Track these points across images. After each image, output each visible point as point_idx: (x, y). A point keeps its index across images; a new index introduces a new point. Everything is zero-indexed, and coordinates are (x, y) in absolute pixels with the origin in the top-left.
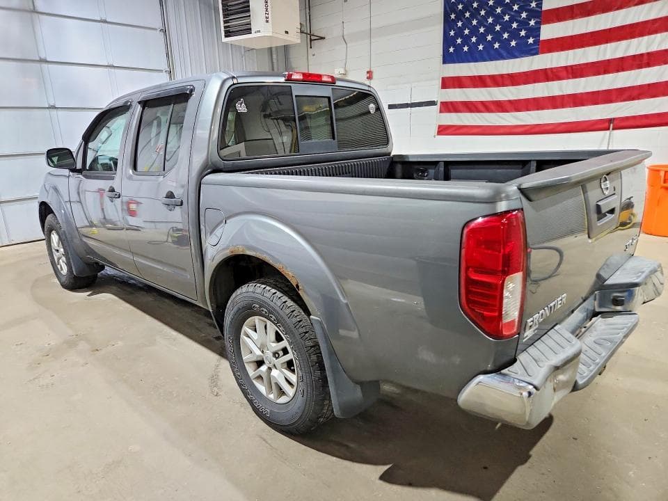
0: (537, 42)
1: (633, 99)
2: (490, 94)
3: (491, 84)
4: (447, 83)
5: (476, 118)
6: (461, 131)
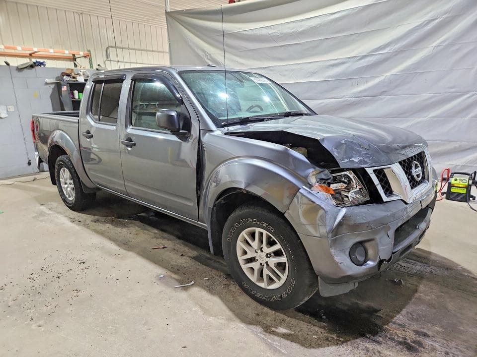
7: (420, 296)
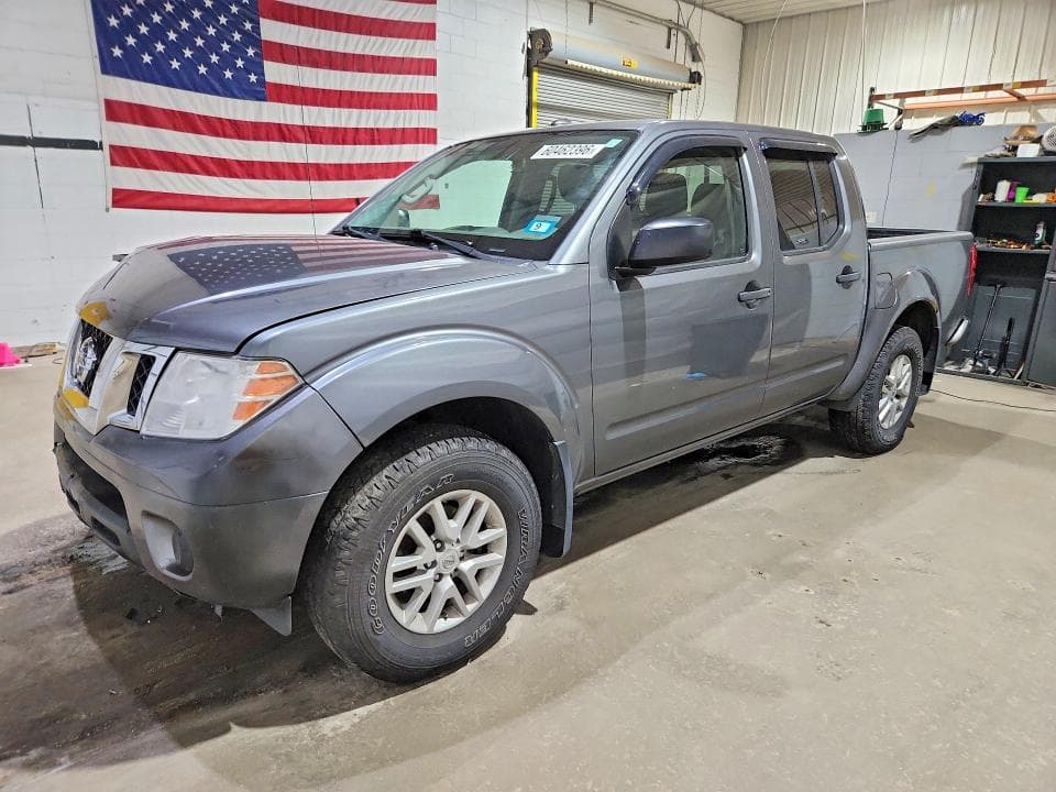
0: (262, 81)
1: (373, 178)
2: (205, 145)
3: (204, 129)
4: (116, 111)
5: (185, 180)
6: (160, 202)
7: (75, 630)
